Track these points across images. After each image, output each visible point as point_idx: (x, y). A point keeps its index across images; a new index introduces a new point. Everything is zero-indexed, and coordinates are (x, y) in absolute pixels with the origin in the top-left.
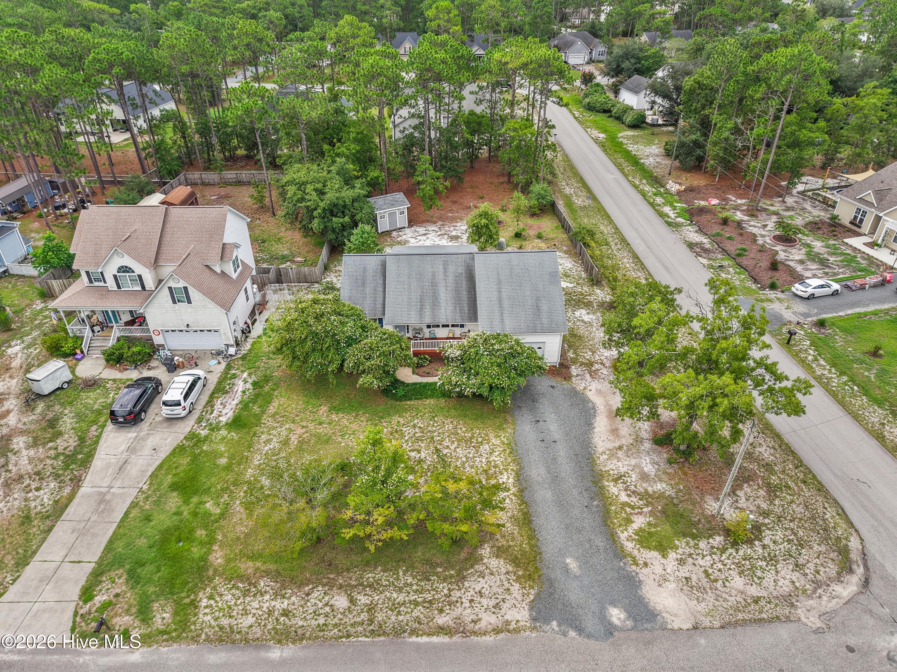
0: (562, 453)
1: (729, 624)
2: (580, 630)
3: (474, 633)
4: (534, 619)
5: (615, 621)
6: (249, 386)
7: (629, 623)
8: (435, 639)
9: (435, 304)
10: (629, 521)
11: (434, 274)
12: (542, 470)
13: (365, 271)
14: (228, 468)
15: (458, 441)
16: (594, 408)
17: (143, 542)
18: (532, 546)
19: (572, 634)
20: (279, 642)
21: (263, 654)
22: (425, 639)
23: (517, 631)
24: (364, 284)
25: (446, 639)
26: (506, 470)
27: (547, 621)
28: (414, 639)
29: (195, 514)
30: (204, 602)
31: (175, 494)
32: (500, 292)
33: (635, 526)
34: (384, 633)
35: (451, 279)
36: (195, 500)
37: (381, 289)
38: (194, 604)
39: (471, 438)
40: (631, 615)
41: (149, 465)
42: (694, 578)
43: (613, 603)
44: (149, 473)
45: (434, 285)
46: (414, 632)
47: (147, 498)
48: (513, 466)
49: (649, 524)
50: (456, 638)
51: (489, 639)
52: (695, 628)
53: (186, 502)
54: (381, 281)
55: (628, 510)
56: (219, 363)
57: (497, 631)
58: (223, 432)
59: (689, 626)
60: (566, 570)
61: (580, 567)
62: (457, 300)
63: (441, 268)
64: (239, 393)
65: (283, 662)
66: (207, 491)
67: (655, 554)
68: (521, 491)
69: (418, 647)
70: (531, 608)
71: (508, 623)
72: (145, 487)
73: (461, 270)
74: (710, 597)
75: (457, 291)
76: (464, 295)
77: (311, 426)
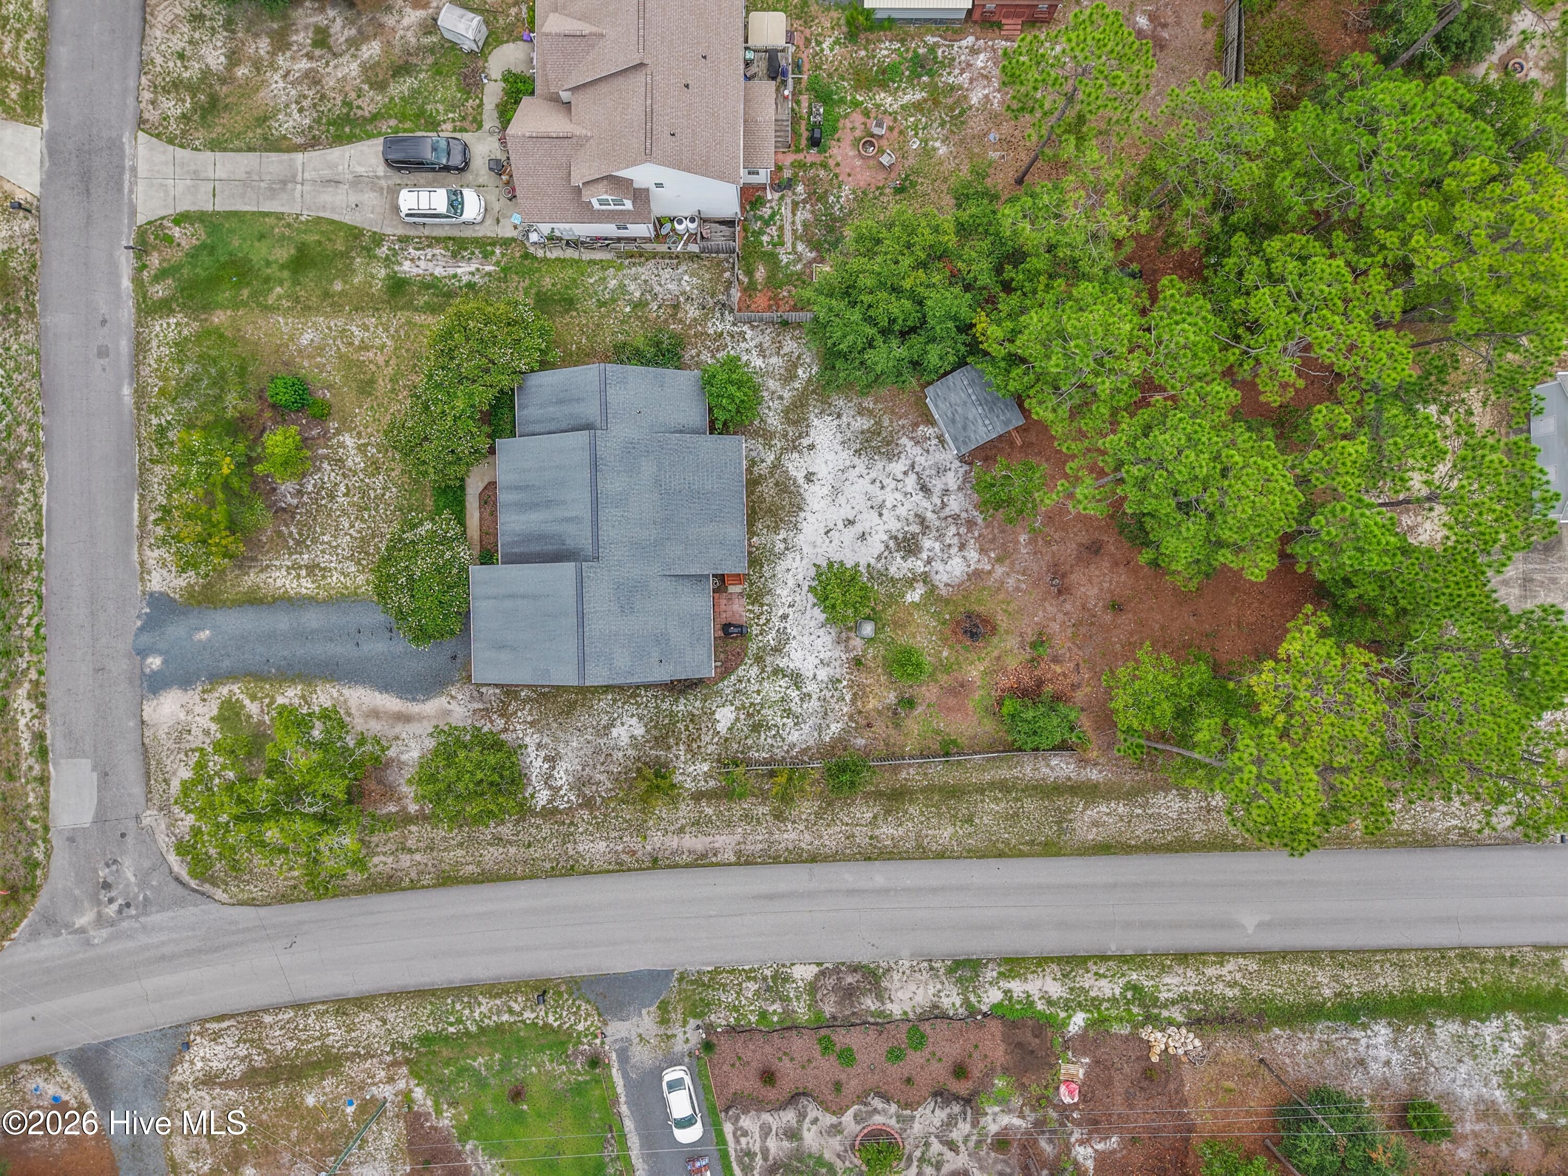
0: (340, 650)
1: (146, 751)
2: (141, 629)
3: (141, 545)
4: (152, 595)
5: (150, 660)
6: (465, 279)
7: (148, 671)
8: (136, 514)
9: (523, 507)
10: (253, 698)
11: (564, 503)
12: (314, 625)
13: (578, 400)
14: (327, 294)
15: (362, 538)
16: (414, 699)
17: (236, 243)
18: (224, 603)
19: (139, 623)
20: (136, 391)
21: (127, 381)
22: (136, 505)
23: (142, 579)
24: (561, 402)
25: (136, 523)
26: (318, 587)
27: (149, 604)
28: (137, 497)
29: (267, 280)
30: (173, 321)
31: (293, 252)
32: (523, 597)
33: (247, 702)
34: (141, 474)
35: (556, 528)
36: (286, 274)
37: (553, 428)
38: (171, 312)
39: (367, 553)
40: (154, 674)
41: (333, 210)
42: (190, 738)
43: (165, 662)
44: (321, 214)
45: (549, 504)
46: (142, 497)
47: (289, 225)
48: (322, 594)
49: (250, 717)
50: (136, 531)
51: (136, 557)
52: (143, 722)
53: (282, 267)
54: (564, 426)
55: (267, 701)
56: (515, 227)
57: (142, 563)
58: (383, 273)
59: (145, 718)
60: (199, 629)
61: (200, 641)
62: (529, 538)
63: (573, 514)
64: (451, 271)
65: (119, 397)
66: (296, 282)
67: (215, 712)
68: (290, 599)
69: (131, 501)
70: (161, 594)
71: (149, 573)
72: (303, 218)
73: (570, 543)
74: (170, 744)
75: (541, 537)
76: (535, 548)
77: (389, 371)
